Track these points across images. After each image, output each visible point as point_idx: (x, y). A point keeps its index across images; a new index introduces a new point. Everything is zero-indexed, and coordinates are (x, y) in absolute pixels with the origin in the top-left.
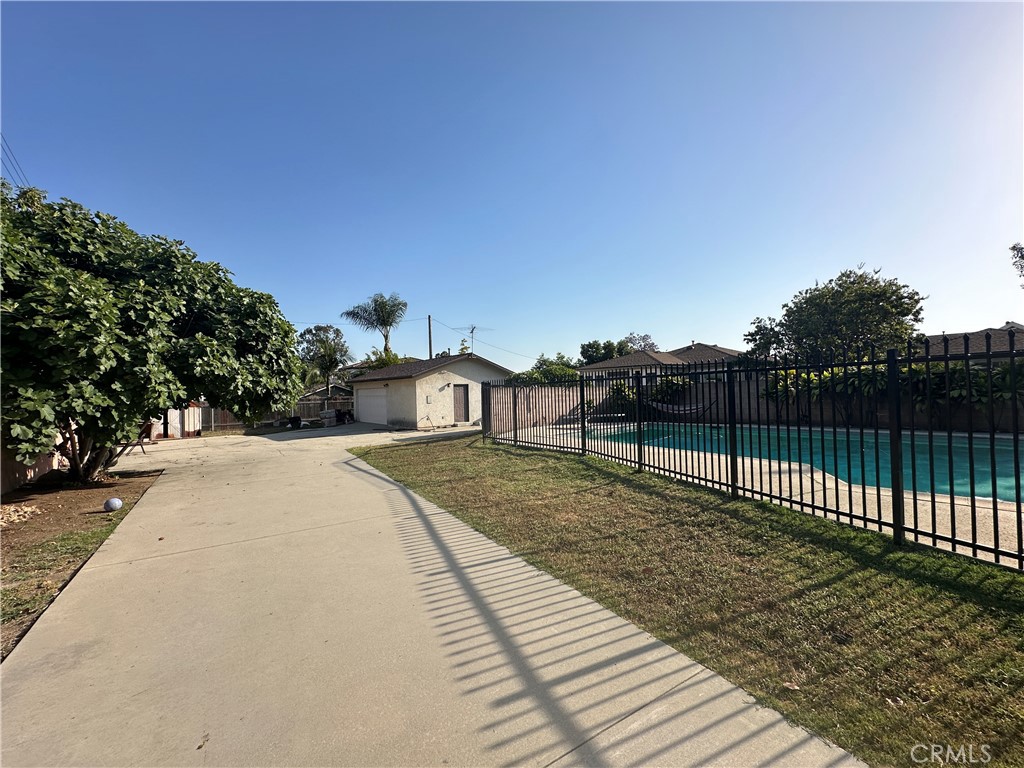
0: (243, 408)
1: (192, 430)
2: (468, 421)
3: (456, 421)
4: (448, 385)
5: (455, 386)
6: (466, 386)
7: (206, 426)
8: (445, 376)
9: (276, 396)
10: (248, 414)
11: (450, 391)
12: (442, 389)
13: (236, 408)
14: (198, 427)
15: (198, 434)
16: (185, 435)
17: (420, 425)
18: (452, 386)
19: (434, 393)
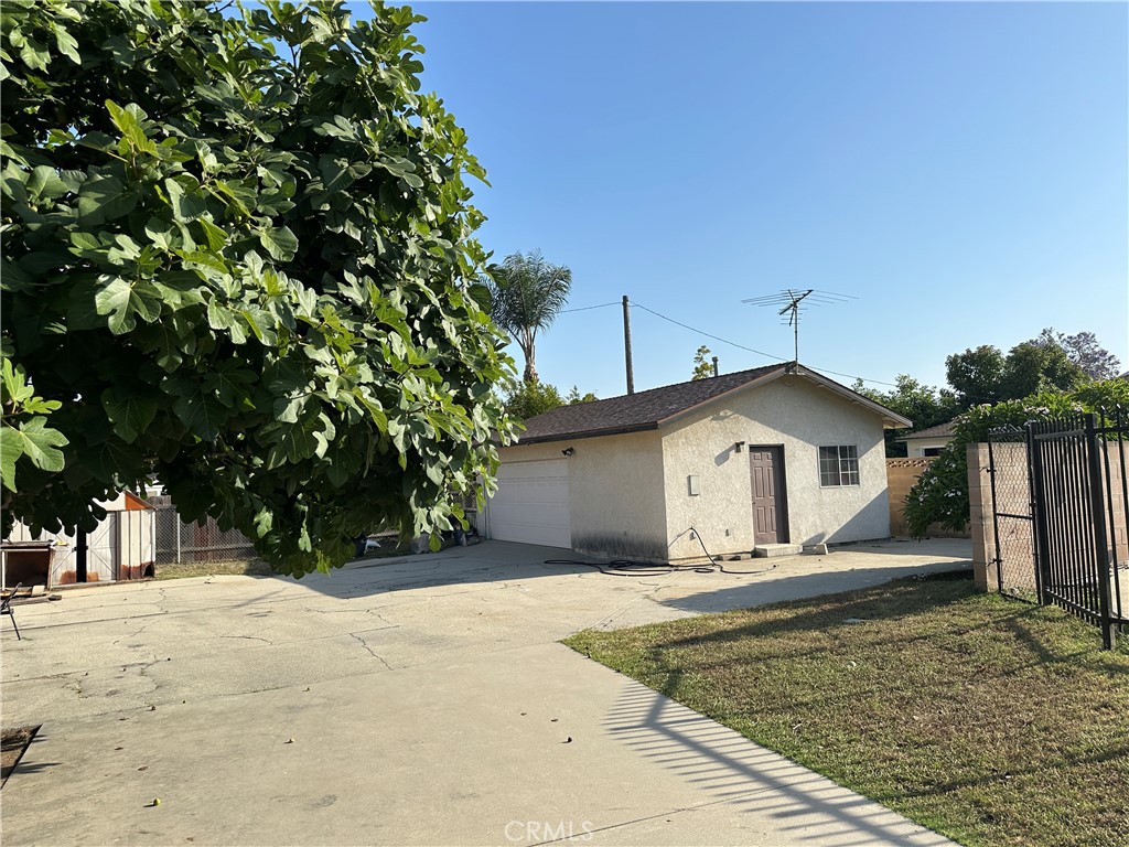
0: (287, 521)
1: (135, 563)
2: (787, 541)
3: (758, 540)
4: (738, 447)
5: (753, 448)
6: (778, 451)
7: (165, 552)
8: (728, 424)
9: (434, 474)
10: (305, 542)
11: (741, 462)
12: (722, 458)
13: (265, 519)
14: (149, 556)
15: (148, 572)
16: (122, 574)
17: (676, 551)
18: (745, 449)
19: (706, 470)
